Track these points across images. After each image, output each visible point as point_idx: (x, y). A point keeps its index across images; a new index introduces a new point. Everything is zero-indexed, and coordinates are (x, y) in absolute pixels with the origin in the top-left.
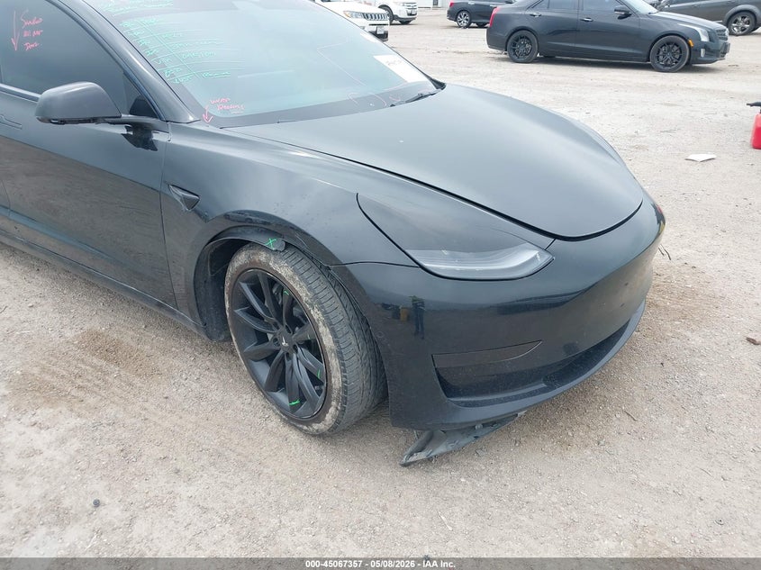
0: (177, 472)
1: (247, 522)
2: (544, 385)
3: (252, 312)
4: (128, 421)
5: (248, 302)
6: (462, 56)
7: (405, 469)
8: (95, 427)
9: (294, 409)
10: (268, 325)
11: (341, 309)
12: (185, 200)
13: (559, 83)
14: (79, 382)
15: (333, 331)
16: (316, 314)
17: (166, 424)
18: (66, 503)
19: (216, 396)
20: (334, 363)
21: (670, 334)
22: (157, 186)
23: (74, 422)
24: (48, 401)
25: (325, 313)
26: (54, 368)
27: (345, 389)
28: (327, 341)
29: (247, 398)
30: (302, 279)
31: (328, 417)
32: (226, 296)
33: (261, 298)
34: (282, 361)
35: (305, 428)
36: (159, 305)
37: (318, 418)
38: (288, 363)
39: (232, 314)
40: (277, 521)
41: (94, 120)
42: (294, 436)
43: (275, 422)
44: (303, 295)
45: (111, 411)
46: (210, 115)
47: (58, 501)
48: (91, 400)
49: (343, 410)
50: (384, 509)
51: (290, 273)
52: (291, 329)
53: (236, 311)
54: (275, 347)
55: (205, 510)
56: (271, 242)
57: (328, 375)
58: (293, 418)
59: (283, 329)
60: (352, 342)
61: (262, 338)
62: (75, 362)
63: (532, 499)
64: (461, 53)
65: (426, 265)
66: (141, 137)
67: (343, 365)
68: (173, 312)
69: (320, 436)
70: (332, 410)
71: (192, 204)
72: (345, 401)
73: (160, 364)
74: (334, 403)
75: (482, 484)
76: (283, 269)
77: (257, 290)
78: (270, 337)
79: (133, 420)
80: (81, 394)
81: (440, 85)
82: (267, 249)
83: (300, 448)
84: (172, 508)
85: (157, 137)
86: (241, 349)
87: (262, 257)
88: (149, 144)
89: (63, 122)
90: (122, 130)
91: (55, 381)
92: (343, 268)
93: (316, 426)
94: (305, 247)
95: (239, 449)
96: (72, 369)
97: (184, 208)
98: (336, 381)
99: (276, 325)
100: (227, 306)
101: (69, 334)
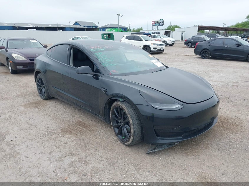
0: (96, 150)
1: (110, 160)
2: (181, 137)
3: (116, 116)
4: (86, 139)
5: (115, 114)
6: (186, 56)
7: (148, 155)
8: (79, 140)
9: (123, 139)
10: (119, 119)
11: (134, 115)
12: (105, 91)
13: (216, 65)
14: (76, 131)
15: (132, 119)
16: (129, 116)
17: (95, 140)
18: (73, 152)
19: (106, 136)
20: (132, 126)
21: (225, 134)
22: (99, 88)
23: (75, 138)
24: (69, 134)
25: (131, 115)
26: (71, 128)
27: (134, 133)
28: (131, 122)
29: (113, 137)
30: (126, 108)
31: (130, 140)
32: (111, 113)
33: (118, 113)
34: (121, 128)
35: (125, 143)
36: (96, 115)
37: (128, 140)
38: (123, 128)
39: (112, 117)
40: (117, 161)
41: (88, 73)
42: (123, 146)
43: (119, 143)
44: (126, 111)
45: (83, 137)
46: (111, 73)
47: (72, 152)
48: (79, 134)
49: (134, 138)
50: (141, 162)
51: (124, 107)
52: (124, 120)
53: (112, 116)
54: (120, 124)
55: (102, 157)
56: (121, 100)
57: (131, 130)
58: (123, 142)
59: (122, 120)
60: (136, 122)
61: (117, 122)
62: (75, 127)
63: (176, 164)
64: (186, 55)
65: (153, 106)
66: (96, 77)
67: (134, 127)
68: (98, 116)
69: (128, 146)
70: (131, 138)
71: (106, 92)
72: (134, 136)
73: (94, 129)
74: (132, 136)
75: (165, 160)
76: (123, 106)
77: (117, 111)
78: (119, 122)
79: (87, 139)
80: (76, 133)
81: (167, 67)
82: (120, 101)
83: (124, 149)
84: (95, 156)
85: (99, 77)
86: (113, 125)
87: (119, 103)
88: (98, 79)
89: (81, 74)
90: (92, 76)
91: (71, 130)
92: (135, 105)
93: (128, 143)
94: (128, 101)
95: (110, 147)
96: (75, 128)
97: (104, 92)
98: (132, 131)
99: (121, 119)
100: (111, 115)
101: (74, 121)
